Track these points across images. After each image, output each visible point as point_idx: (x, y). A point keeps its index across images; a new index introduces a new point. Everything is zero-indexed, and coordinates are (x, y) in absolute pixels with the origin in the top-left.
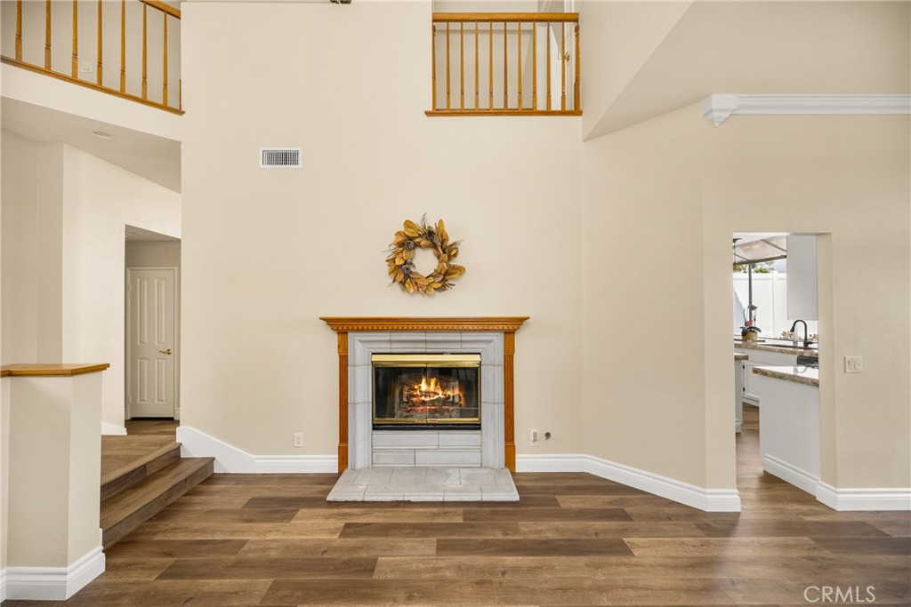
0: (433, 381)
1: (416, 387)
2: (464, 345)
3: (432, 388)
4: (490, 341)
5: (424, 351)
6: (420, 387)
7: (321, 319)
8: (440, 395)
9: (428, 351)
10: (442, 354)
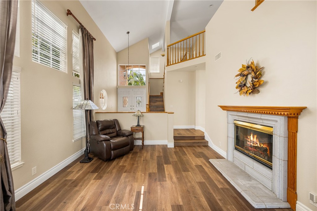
0: (255, 137)
1: (249, 137)
2: (264, 121)
3: (255, 140)
4: (277, 121)
5: (248, 121)
6: (250, 138)
7: (218, 106)
8: (258, 145)
9: (250, 122)
10: (257, 124)
